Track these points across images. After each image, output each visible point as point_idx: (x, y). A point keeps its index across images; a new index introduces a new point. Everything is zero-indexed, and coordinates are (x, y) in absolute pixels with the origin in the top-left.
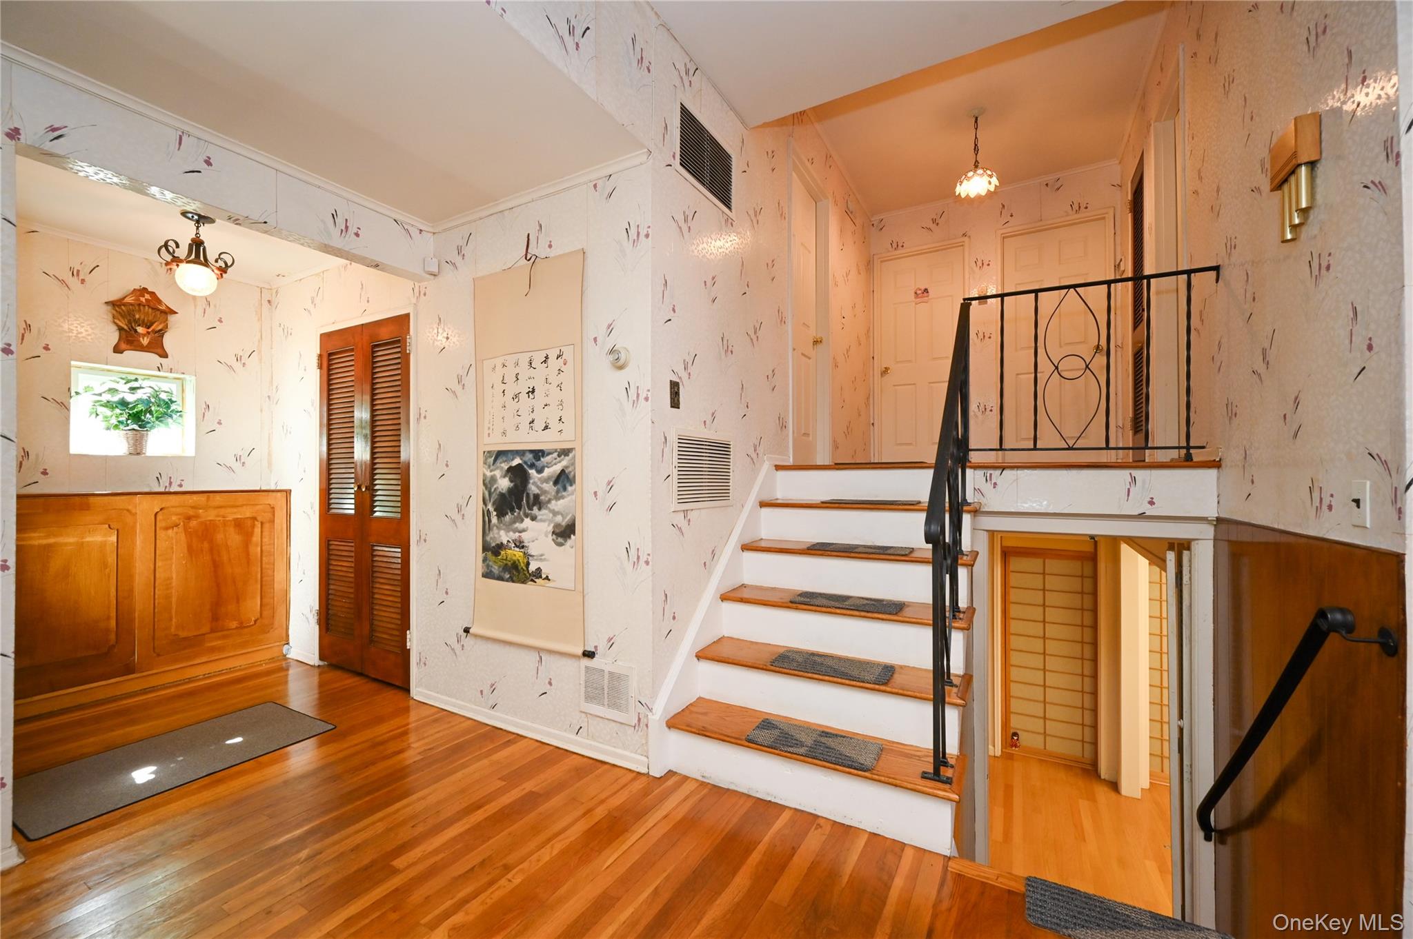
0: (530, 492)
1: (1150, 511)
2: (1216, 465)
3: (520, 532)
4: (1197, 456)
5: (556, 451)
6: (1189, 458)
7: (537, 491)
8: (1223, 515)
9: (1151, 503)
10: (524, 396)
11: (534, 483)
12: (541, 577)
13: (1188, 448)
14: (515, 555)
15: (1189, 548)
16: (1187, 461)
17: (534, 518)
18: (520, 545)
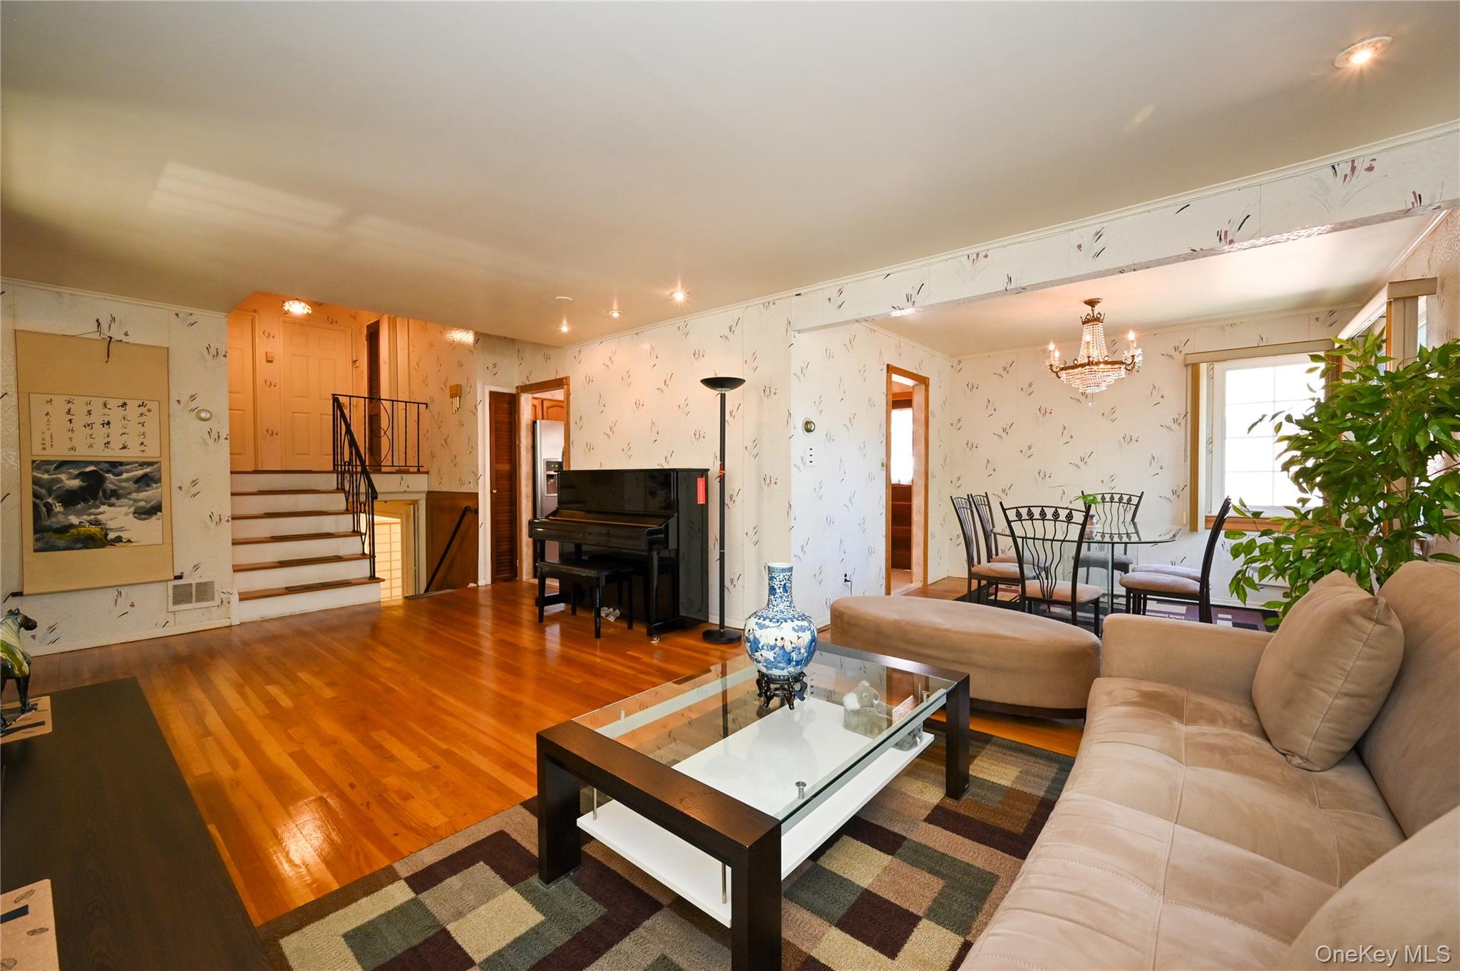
0: (107, 488)
1: (408, 490)
2: (427, 473)
3: (96, 515)
4: (421, 469)
5: (137, 462)
6: (419, 470)
7: (113, 487)
8: (430, 490)
9: (408, 487)
10: (97, 426)
11: (111, 483)
12: (122, 541)
13: (418, 466)
14: (91, 531)
15: (417, 504)
16: (419, 472)
17: (111, 505)
18: (96, 523)
